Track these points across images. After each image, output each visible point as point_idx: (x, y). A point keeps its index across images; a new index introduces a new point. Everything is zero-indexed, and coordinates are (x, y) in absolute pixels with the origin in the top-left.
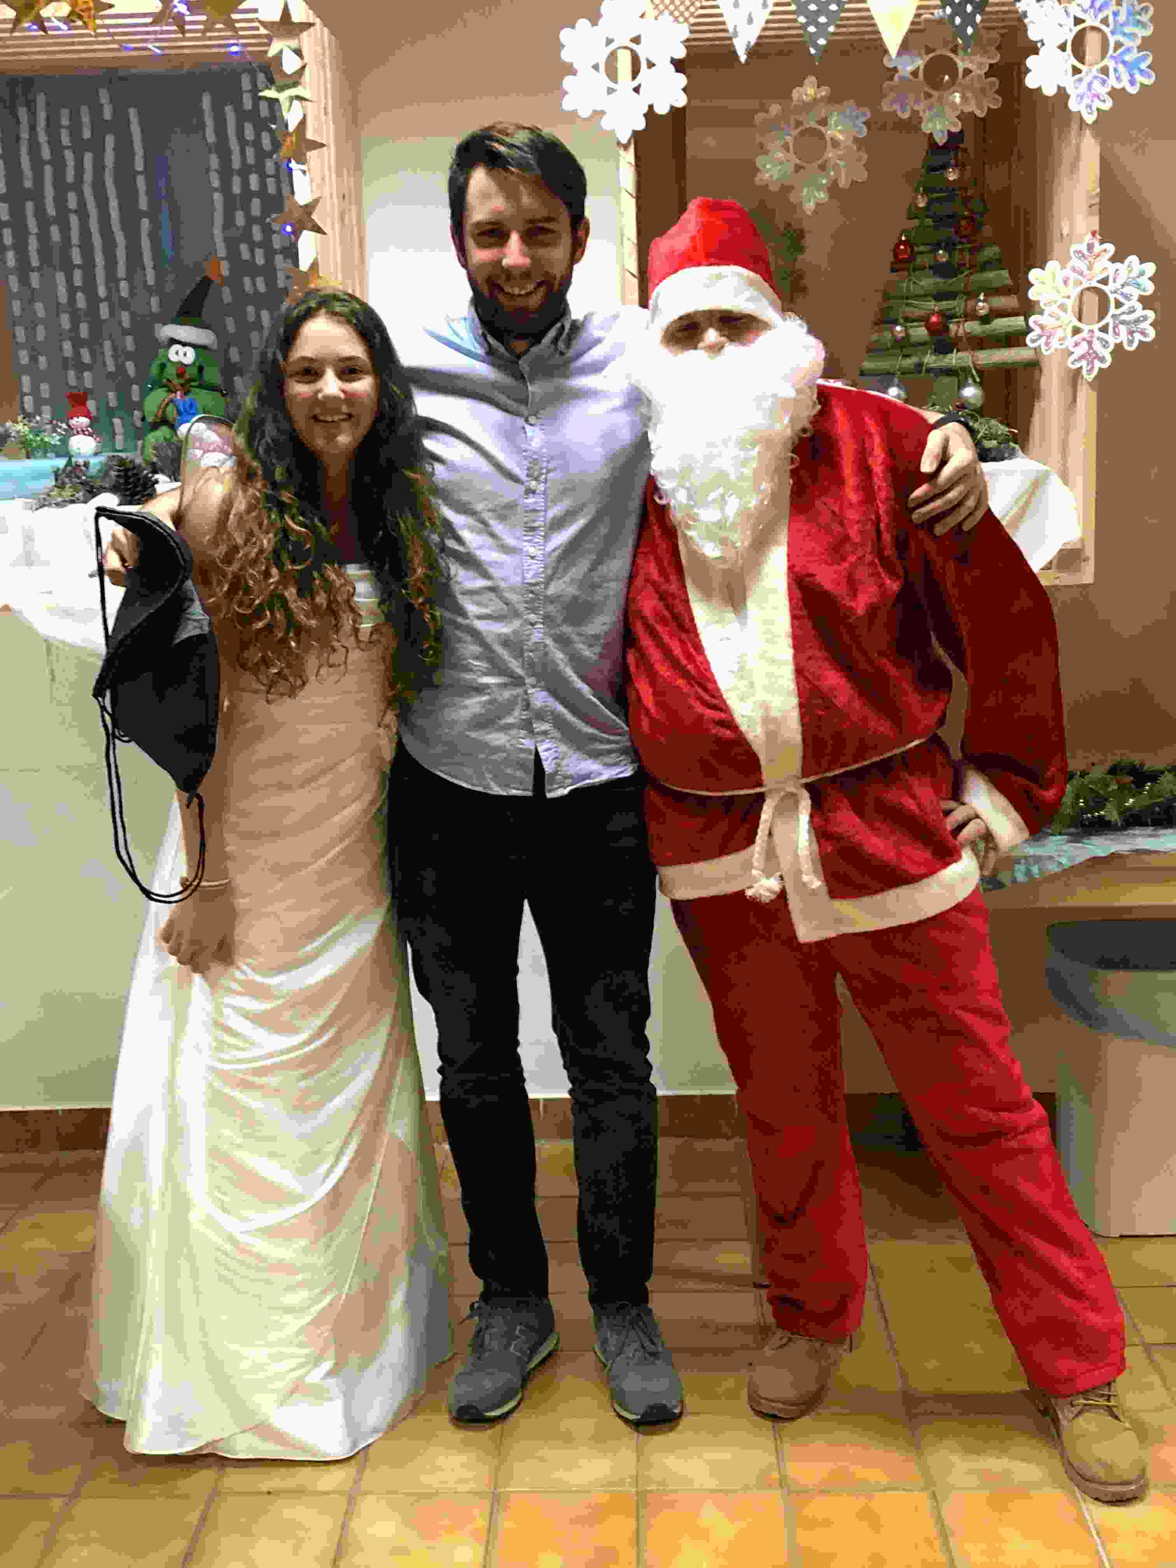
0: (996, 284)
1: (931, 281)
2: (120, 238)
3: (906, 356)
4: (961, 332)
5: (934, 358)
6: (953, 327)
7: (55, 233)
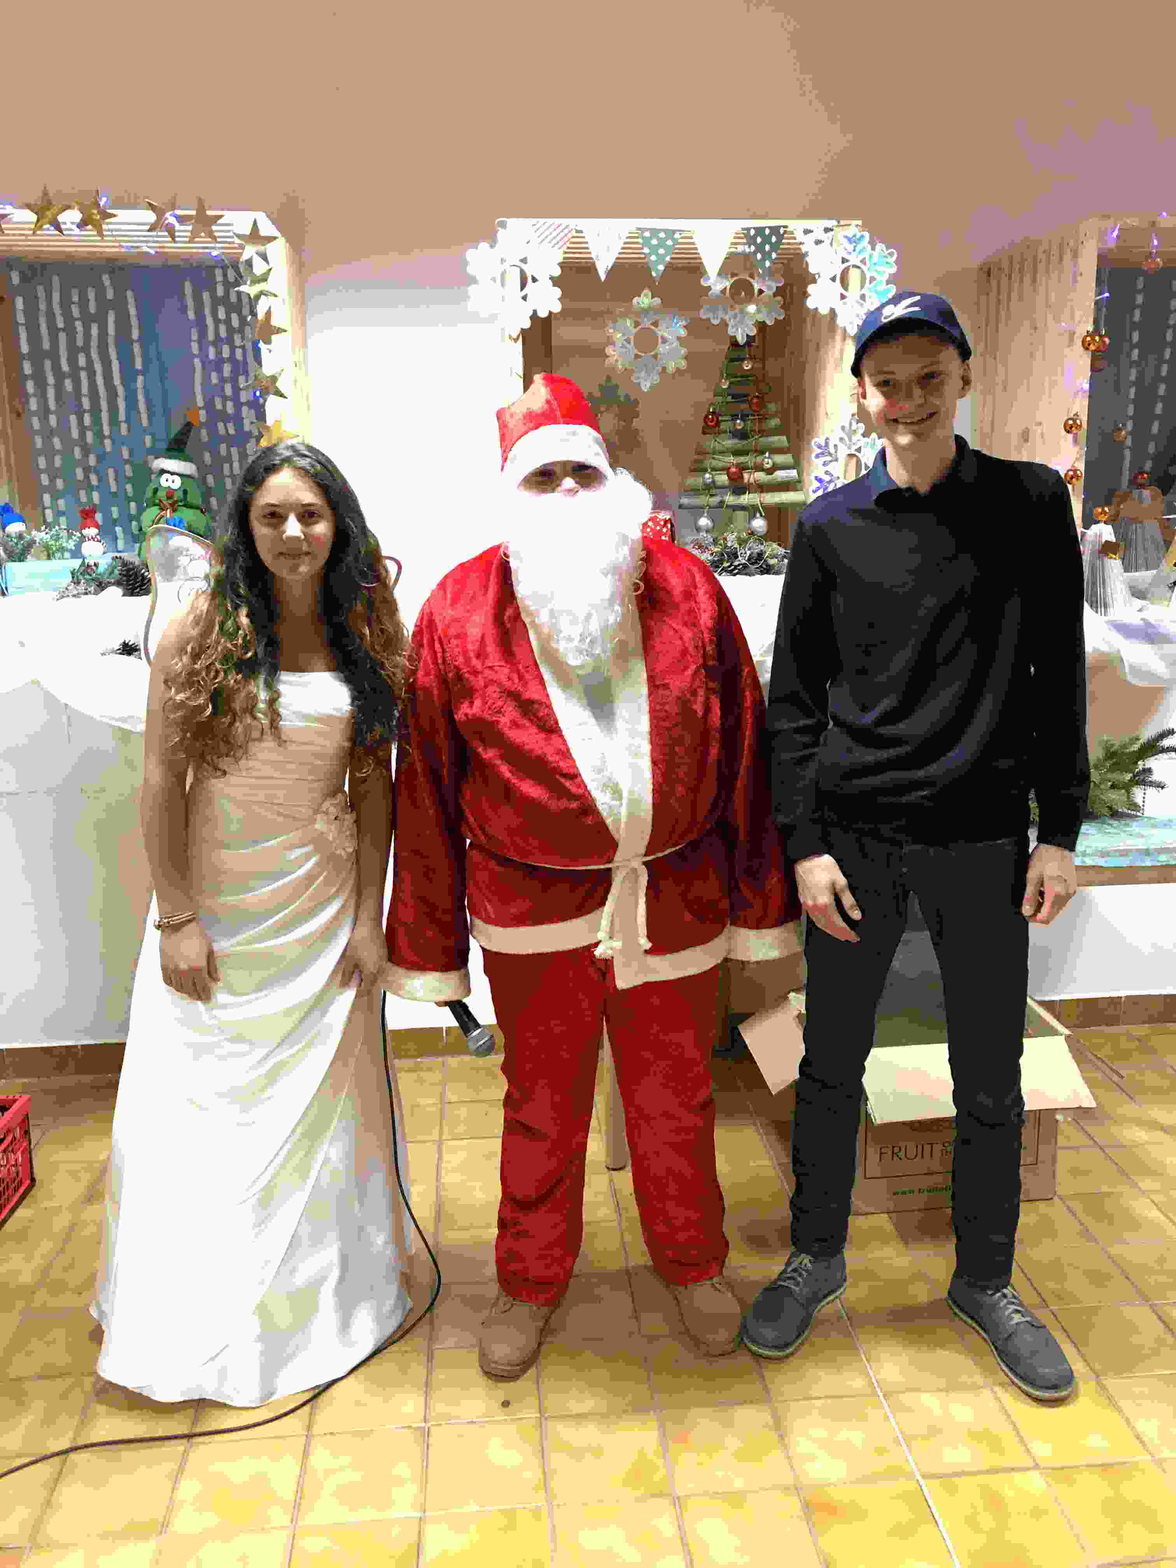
0: (776, 445)
1: (730, 442)
2: (121, 390)
3: (712, 496)
4: (752, 480)
5: (732, 498)
6: (746, 476)
7: (68, 384)
